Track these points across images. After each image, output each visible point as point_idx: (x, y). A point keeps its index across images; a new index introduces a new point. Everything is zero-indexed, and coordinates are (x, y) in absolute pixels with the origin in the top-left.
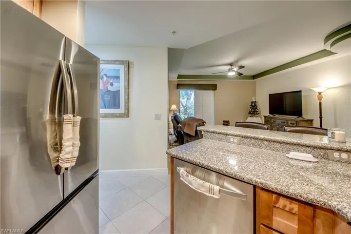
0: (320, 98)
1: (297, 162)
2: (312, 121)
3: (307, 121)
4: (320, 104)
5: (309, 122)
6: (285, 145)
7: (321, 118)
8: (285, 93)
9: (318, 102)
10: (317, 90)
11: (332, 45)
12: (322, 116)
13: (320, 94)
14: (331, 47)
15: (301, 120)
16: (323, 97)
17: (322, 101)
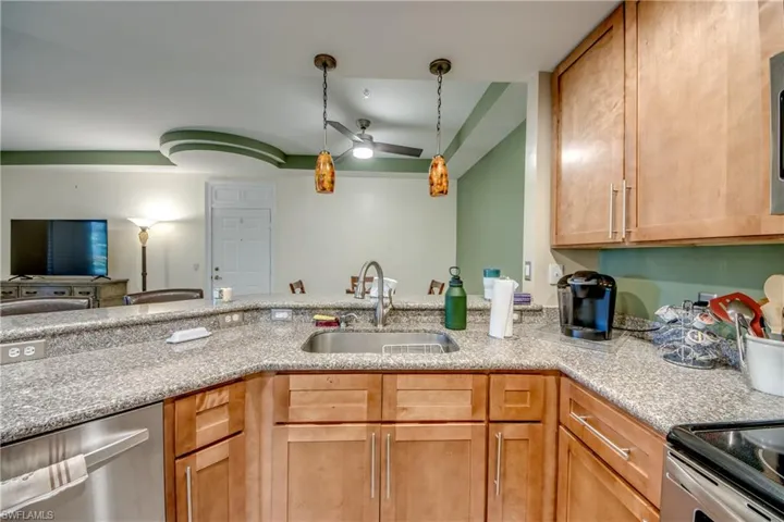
0: (144, 239)
1: (190, 344)
2: (125, 282)
3: (116, 283)
4: (144, 248)
5: (121, 285)
6: (159, 325)
7: (144, 275)
8: (52, 221)
9: (140, 245)
10: (139, 222)
11: (174, 150)
12: (147, 271)
13: (144, 230)
14: (171, 153)
15: (104, 284)
16: (150, 237)
17: (147, 245)
